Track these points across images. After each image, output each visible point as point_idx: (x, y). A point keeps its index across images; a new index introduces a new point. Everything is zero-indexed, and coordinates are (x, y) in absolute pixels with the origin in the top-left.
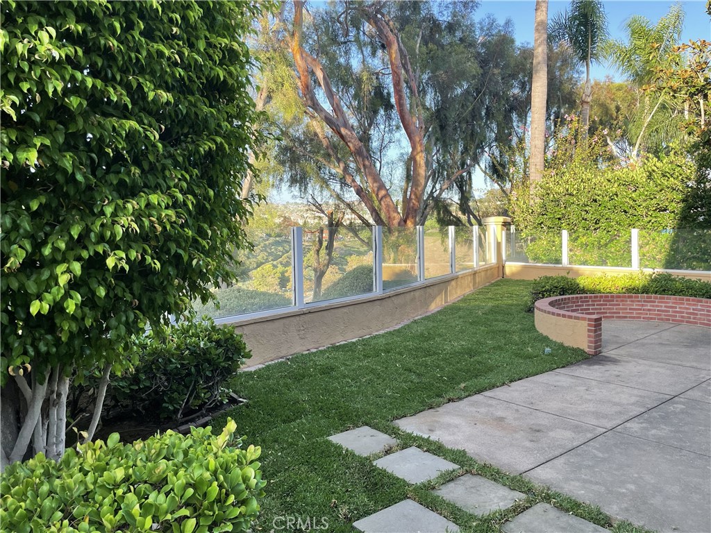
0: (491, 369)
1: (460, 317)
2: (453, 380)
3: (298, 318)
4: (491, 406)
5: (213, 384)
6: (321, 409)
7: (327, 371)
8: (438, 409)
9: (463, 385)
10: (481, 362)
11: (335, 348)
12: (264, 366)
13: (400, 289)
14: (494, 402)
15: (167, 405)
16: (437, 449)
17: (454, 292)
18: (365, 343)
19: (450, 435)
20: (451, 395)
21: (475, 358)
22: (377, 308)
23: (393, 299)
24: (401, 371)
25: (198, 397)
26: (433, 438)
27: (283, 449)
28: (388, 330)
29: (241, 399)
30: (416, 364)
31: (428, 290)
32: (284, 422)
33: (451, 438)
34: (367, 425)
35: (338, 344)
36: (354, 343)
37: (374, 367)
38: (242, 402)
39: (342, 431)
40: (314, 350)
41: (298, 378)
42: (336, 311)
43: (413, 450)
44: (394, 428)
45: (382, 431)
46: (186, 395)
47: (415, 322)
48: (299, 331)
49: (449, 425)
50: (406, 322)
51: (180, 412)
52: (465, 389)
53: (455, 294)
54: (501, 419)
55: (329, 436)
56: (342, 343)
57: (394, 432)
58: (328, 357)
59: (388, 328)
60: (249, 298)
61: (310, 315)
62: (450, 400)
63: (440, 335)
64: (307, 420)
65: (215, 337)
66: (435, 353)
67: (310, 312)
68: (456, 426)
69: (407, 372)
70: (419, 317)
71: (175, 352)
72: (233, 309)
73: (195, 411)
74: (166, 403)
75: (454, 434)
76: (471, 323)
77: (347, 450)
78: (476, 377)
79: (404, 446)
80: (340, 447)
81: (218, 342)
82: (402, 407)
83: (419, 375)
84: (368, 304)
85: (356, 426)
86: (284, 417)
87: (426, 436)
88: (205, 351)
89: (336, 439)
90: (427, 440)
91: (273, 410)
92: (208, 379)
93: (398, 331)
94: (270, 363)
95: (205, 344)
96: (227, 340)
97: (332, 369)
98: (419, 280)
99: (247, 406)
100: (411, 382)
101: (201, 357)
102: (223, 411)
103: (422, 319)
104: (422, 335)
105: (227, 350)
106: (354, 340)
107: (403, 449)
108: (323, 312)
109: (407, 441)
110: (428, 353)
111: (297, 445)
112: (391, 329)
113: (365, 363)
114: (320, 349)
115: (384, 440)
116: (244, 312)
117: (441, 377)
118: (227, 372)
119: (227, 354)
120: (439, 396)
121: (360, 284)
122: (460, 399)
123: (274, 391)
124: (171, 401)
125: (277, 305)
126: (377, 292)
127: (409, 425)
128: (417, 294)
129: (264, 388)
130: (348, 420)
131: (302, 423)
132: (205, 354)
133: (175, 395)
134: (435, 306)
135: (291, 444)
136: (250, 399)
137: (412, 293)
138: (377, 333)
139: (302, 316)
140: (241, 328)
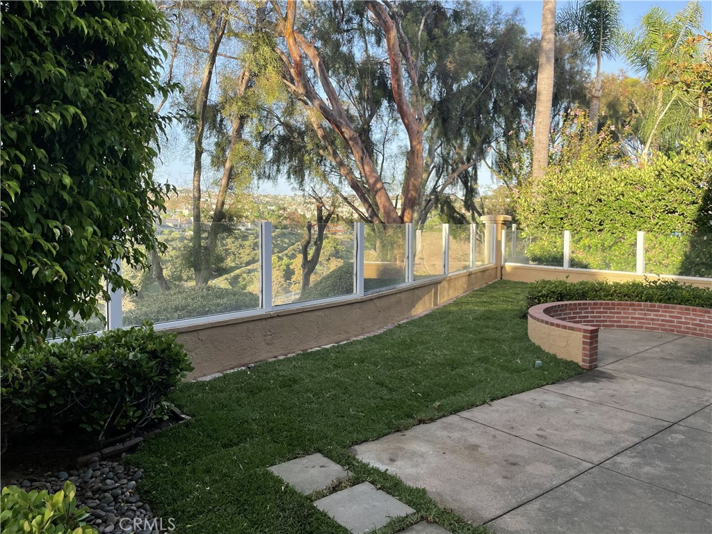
0: (472, 384)
1: (448, 323)
2: (428, 397)
3: (264, 322)
4: (465, 429)
5: (146, 400)
6: (271, 430)
7: (289, 383)
8: (406, 432)
9: (437, 403)
10: (462, 376)
11: (306, 355)
12: (221, 375)
13: (384, 291)
14: (469, 425)
15: (84, 426)
16: (391, 485)
17: (445, 293)
18: (339, 350)
19: (412, 466)
20: (422, 416)
21: (457, 370)
22: (356, 311)
23: (375, 301)
24: (372, 385)
25: (125, 416)
26: (392, 470)
27: (216, 481)
28: (368, 335)
29: (183, 416)
30: (391, 377)
31: (416, 292)
32: (225, 446)
33: (412, 471)
34: (319, 451)
35: (310, 350)
36: (327, 350)
37: (342, 379)
38: (183, 419)
39: (289, 460)
40: (282, 358)
41: (253, 391)
42: (308, 314)
43: (365, 487)
44: (349, 457)
45: (335, 461)
46: (109, 414)
47: (399, 326)
48: (265, 336)
49: (414, 453)
50: (390, 326)
51: (102, 433)
52: (439, 408)
53: (446, 297)
54: (474, 447)
55: (272, 465)
56: (314, 350)
57: (347, 461)
58: (294, 366)
59: (369, 333)
60: (217, 297)
61: (278, 319)
62: (421, 422)
63: (422, 343)
64: (252, 444)
65: (150, 347)
66: (413, 364)
67: (278, 316)
68: (422, 456)
69: (378, 386)
70: (405, 321)
71: (97, 365)
72: (194, 310)
73: (122, 432)
74: (84, 423)
75: (417, 466)
76: (459, 330)
77: (287, 486)
78: (454, 395)
79: (355, 482)
80: (280, 481)
81: (153, 355)
82: (365, 429)
83: (391, 390)
84: (347, 307)
85: (307, 453)
86: (225, 440)
87: (382, 468)
88: (136, 364)
89: (278, 470)
90: (384, 475)
91: (215, 431)
92: (138, 396)
93: (378, 337)
94: (228, 372)
95: (135, 356)
96: (163, 351)
97: (295, 381)
98: (407, 281)
99: (187, 425)
100: (381, 398)
101: (130, 371)
102: (157, 431)
103: (407, 323)
104: (403, 342)
105: (163, 363)
106: (328, 346)
107: (354, 484)
108: (294, 316)
109: (362, 474)
110: (406, 363)
111: (232, 478)
112: (372, 334)
113: (333, 375)
114: (289, 356)
115: (335, 470)
116: (206, 313)
117: (416, 393)
118: (164, 388)
119: (162, 365)
120: (409, 416)
121: (343, 284)
122: (432, 420)
123: (224, 406)
124: (92, 421)
125: (247, 307)
126: (358, 293)
127: (370, 454)
128: (403, 296)
129: (213, 403)
130: (297, 447)
131: (245, 449)
132: (134, 366)
133: (95, 414)
134: (421, 309)
135: (225, 475)
136: (193, 416)
137: (398, 295)
138: (355, 339)
139: (270, 320)
140: (196, 333)
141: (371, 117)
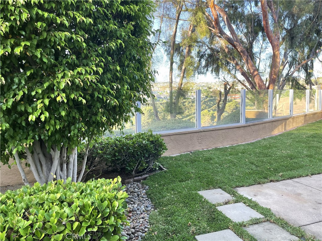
0: (301, 167)
1: (291, 138)
2: (276, 171)
3: (198, 134)
4: (296, 186)
5: (150, 160)
6: (199, 177)
7: (208, 160)
8: (263, 185)
9: (281, 174)
10: (296, 163)
11: (217, 149)
12: (180, 155)
13: (256, 122)
14: (298, 185)
15: (128, 168)
16: (254, 206)
17: (291, 125)
18: (232, 148)
19: (265, 199)
20: (272, 178)
21: (294, 160)
22: (241, 131)
23: (251, 127)
24: (248, 163)
25: (142, 166)
26: (254, 199)
27: (175, 194)
28: (248, 142)
29: (164, 169)
30: (257, 161)
31: (274, 123)
32: (180, 181)
33: (265, 201)
34: (220, 188)
35: (218, 147)
36: (227, 148)
37: (233, 160)
38: (164, 170)
39: (206, 190)
40: (205, 150)
41: (192, 162)
42: (218, 131)
43: (241, 204)
44: (234, 191)
45: (227, 192)
46: (136, 164)
47: (264, 139)
48: (198, 140)
49: (266, 194)
50: (259, 139)
51: (134, 171)
52: (282, 176)
53: (291, 127)
54: (299, 194)
55: (199, 191)
56: (221, 147)
57: (233, 194)
58: (211, 153)
59: (248, 141)
60: (178, 123)
61: (204, 133)
62: (271, 181)
63: (276, 147)
64: (191, 182)
65: (151, 139)
66: (270, 156)
67: (204, 131)
68: (271, 195)
69: (250, 164)
70: (267, 137)
71: (132, 144)
72: (169, 128)
73: (141, 172)
74: (127, 166)
75: (267, 199)
76: (297, 142)
77: (205, 199)
78: (291, 171)
79: (236, 202)
80: (202, 197)
81: (152, 142)
82: (243, 182)
83: (257, 166)
84: (237, 129)
85: (215, 188)
86: (180, 179)
87: (250, 198)
88: (146, 145)
89: (202, 193)
90: (250, 201)
91: (176, 175)
92: (147, 158)
93: (253, 143)
94: (182, 153)
95: (145, 142)
96: (156, 141)
97: (211, 159)
98: (269, 118)
99: (165, 172)
100: (252, 169)
101: (144, 148)
102: (154, 173)
103: (268, 138)
104: (266, 146)
106: (227, 146)
107: (235, 203)
108: (211, 132)
109: (239, 199)
110: (266, 155)
111: (182, 193)
112: (249, 142)
113: (229, 158)
114: (209, 149)
115: (227, 196)
117: (270, 168)
118: (156, 156)
119: (155, 147)
120: (265, 178)
121: (236, 119)
122: (277, 181)
123: (180, 166)
124: (130, 166)
125: (190, 127)
126: (242, 122)
127: (243, 192)
128: (267, 125)
129: (176, 165)
130: (211, 184)
131: (188, 183)
132: (145, 147)
133: (132, 164)
134: (277, 132)
135: (179, 192)
136: (168, 169)
137: (264, 124)
138: (241, 144)
139: (200, 133)
140: (169, 137)
141: (253, 40)
